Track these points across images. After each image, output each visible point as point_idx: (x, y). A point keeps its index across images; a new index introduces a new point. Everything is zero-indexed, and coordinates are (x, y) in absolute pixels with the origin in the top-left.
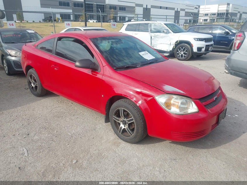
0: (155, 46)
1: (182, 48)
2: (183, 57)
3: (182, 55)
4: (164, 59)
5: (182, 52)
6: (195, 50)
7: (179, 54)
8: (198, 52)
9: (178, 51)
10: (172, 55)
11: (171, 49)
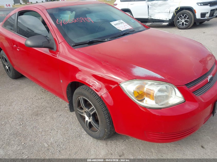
0: (153, 16)
1: (183, 16)
2: (185, 26)
3: (183, 23)
4: (144, 28)
5: (183, 20)
6: (198, 16)
7: (179, 22)
8: (202, 18)
9: (179, 19)
10: (172, 24)
11: (170, 18)
